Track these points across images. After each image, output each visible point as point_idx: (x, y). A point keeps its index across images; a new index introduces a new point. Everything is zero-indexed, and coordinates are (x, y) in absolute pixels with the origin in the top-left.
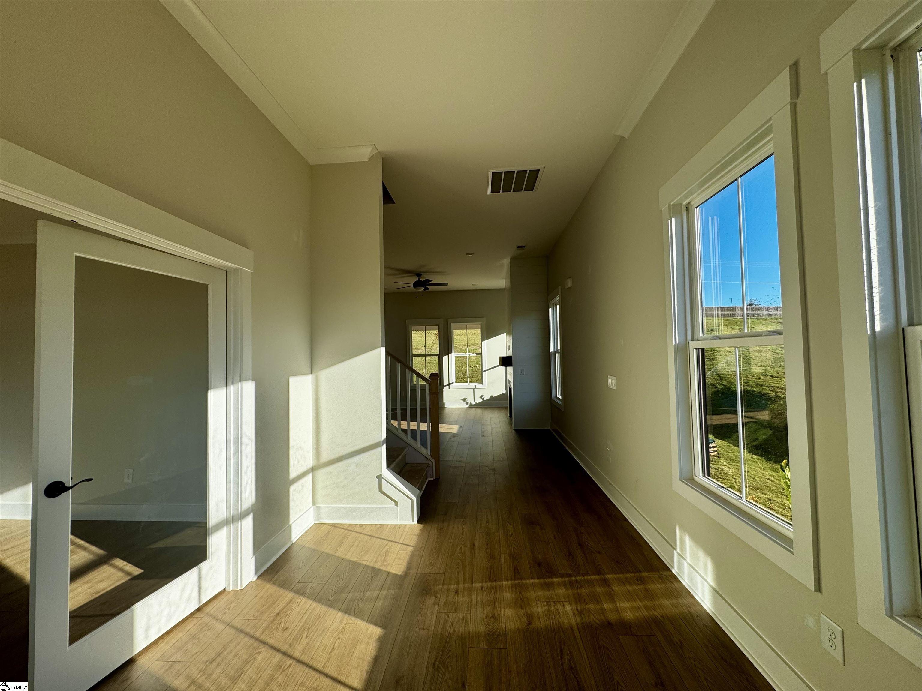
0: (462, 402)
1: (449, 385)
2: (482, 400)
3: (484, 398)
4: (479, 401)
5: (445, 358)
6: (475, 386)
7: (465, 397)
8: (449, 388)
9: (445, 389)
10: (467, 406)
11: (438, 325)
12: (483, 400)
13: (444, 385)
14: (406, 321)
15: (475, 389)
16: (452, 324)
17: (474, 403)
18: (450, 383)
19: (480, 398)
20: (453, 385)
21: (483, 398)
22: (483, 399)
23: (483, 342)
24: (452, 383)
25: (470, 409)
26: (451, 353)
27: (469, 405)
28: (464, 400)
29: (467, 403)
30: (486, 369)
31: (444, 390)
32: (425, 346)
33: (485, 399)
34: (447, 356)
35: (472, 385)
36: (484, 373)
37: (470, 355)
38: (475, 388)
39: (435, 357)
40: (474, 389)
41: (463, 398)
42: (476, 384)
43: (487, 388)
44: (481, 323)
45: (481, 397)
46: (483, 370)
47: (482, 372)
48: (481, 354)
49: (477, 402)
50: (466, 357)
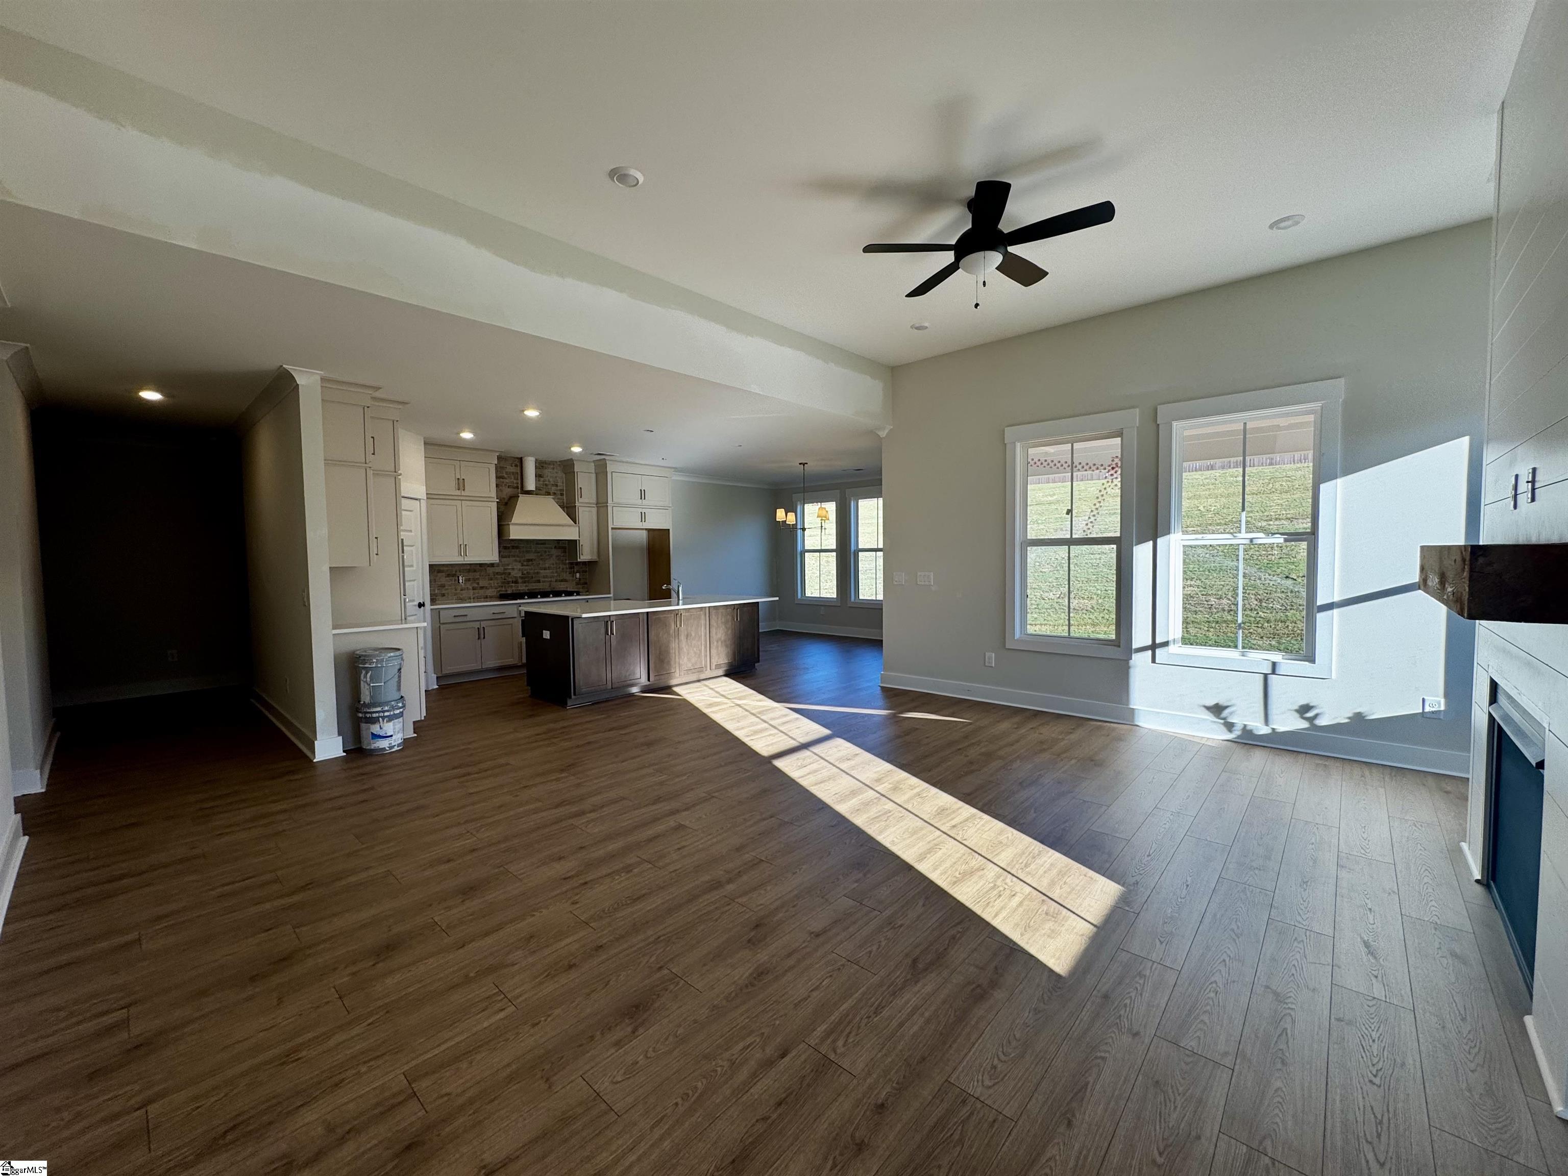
0: (1209, 717)
1: (1154, 647)
2: (1305, 725)
3: (1316, 716)
4: (1293, 724)
5: (1142, 553)
6: (1274, 665)
7: (1223, 702)
8: (1154, 661)
9: (1140, 661)
10: (1230, 736)
11: (1120, 434)
12: (1314, 727)
13: (1136, 645)
14: (1004, 431)
15: (1273, 679)
16: (1175, 424)
17: (1263, 730)
18: (1158, 641)
19: (1297, 715)
20: (1172, 648)
21: (1310, 714)
22: (1311, 720)
23: (1323, 487)
24: (1165, 644)
25: (1239, 752)
26: (1168, 532)
27: (1237, 732)
28: (1217, 710)
29: (1230, 726)
30: (1337, 598)
31: (1132, 662)
32: (1069, 512)
33: (1322, 722)
34: (1151, 542)
35: (1261, 659)
36: (1321, 617)
37: (1255, 541)
38: (1274, 672)
39: (1107, 547)
40: (1266, 676)
41: (1211, 702)
42: (1277, 657)
43: (1334, 676)
44: (1317, 405)
45: (1303, 710)
46: (1319, 602)
47: (1312, 609)
48: (1312, 536)
49: (1281, 728)
50: (1235, 548)
